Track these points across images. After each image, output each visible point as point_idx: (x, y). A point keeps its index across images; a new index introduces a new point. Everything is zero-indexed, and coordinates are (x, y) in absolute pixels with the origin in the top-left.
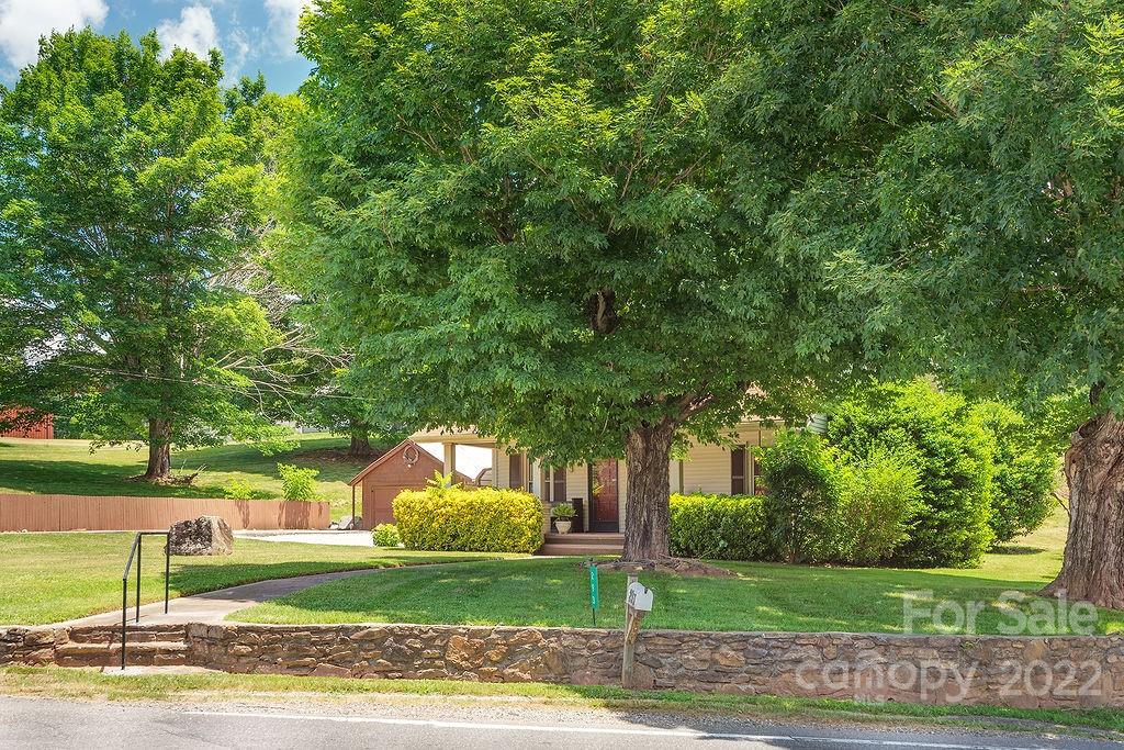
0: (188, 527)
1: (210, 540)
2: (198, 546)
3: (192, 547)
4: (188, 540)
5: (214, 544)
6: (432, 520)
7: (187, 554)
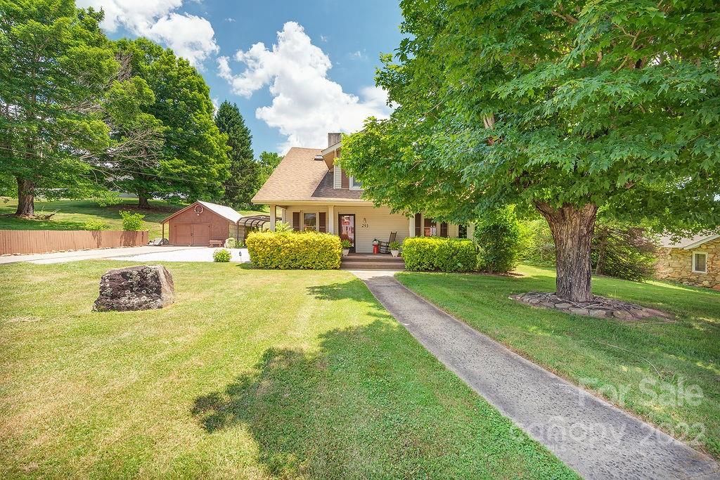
0: (128, 278)
1: (158, 291)
2: (144, 298)
3: (135, 301)
4: (128, 292)
5: (163, 295)
6: (280, 251)
7: (129, 309)
